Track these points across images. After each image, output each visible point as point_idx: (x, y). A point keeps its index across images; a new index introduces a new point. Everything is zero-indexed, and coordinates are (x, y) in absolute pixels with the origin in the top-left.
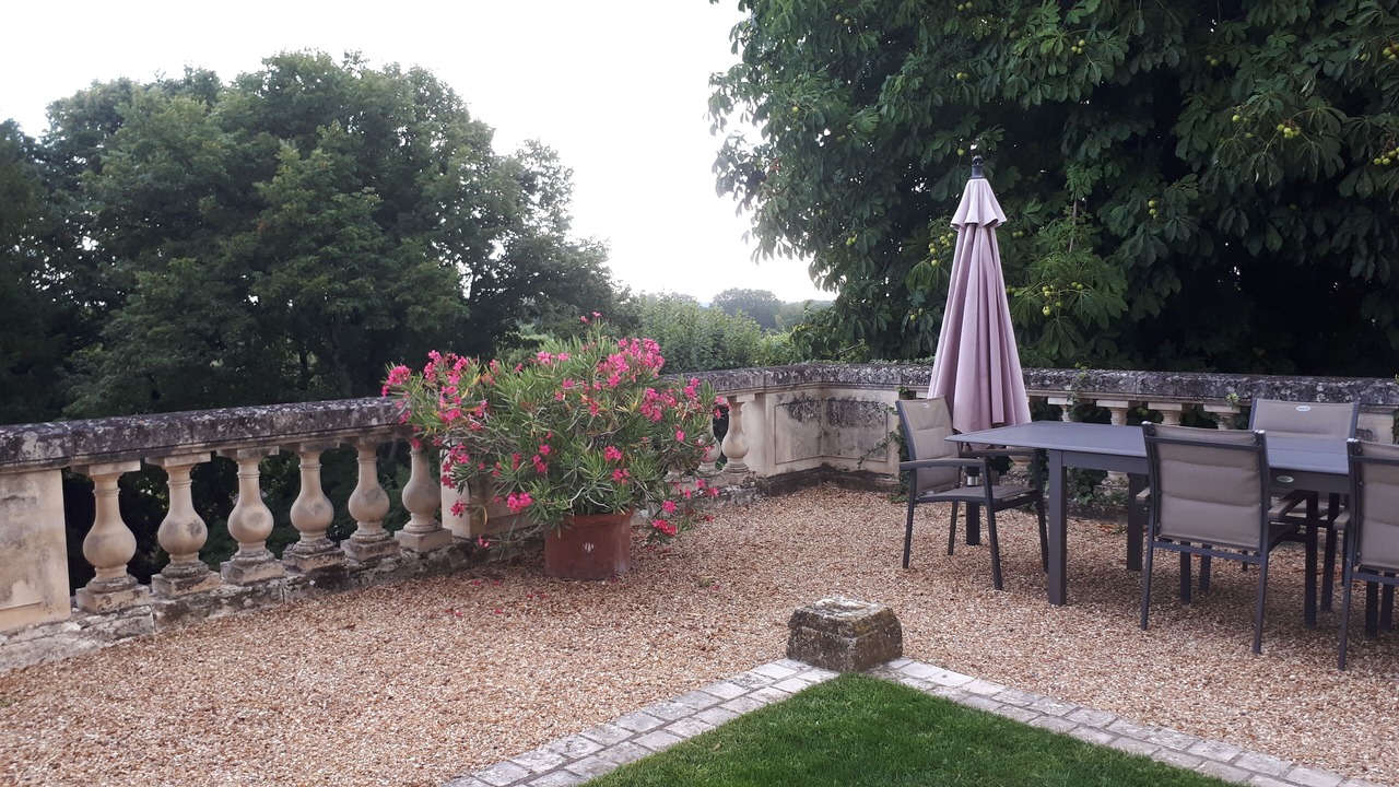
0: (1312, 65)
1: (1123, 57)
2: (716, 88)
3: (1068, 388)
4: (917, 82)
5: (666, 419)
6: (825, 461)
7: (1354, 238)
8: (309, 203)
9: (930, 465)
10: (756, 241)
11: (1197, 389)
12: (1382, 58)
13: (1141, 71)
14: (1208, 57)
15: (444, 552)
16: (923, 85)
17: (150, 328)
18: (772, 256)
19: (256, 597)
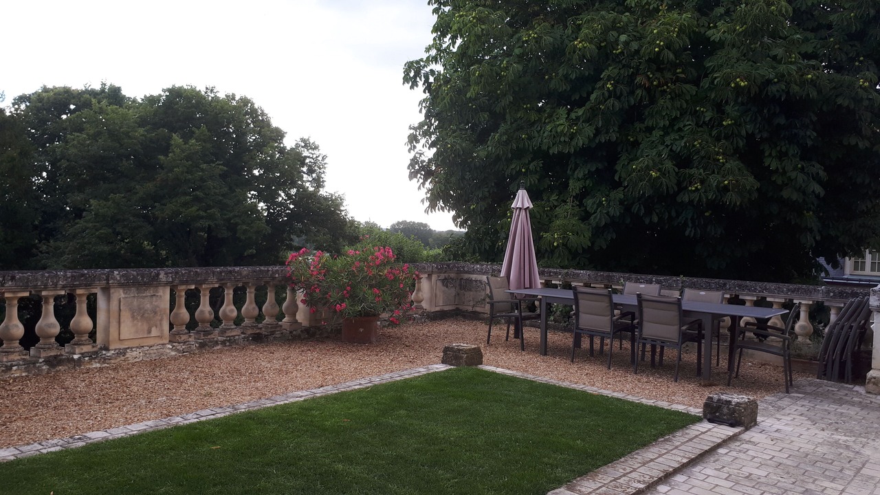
0: (667, 146)
1: (592, 136)
2: (412, 131)
3: (560, 276)
4: (505, 138)
5: (396, 280)
6: (457, 306)
7: (687, 219)
8: (188, 168)
9: (499, 302)
10: (427, 204)
11: (609, 278)
12: (694, 146)
13: (600, 142)
14: (629, 137)
15: (299, 331)
16: (508, 139)
17: (97, 230)
18: (435, 211)
19: (230, 343)
